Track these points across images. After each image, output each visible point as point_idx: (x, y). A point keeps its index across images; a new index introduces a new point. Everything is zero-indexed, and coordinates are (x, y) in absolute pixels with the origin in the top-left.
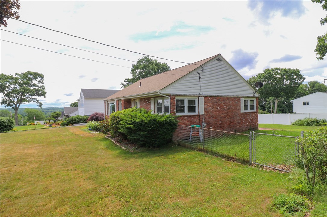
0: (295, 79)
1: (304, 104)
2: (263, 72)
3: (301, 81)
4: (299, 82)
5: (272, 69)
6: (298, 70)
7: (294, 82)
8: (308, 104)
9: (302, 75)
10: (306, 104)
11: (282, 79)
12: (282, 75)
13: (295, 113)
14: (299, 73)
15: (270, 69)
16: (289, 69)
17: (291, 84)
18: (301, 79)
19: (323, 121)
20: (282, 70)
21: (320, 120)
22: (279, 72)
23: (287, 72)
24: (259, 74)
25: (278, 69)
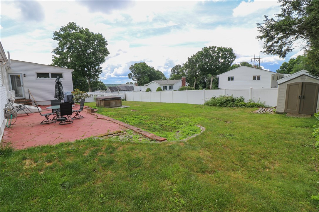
0: (228, 58)
1: (229, 79)
2: (202, 50)
3: (233, 59)
4: (232, 60)
5: (210, 47)
6: (231, 49)
7: (228, 60)
8: (232, 79)
9: (234, 54)
10: (231, 79)
11: (217, 58)
12: (218, 54)
13: (220, 89)
14: (232, 51)
15: (208, 47)
16: (224, 47)
17: (225, 62)
18: (233, 57)
19: (240, 100)
20: (218, 48)
21: (237, 98)
22: (216, 50)
23: (222, 50)
24: (198, 52)
25: (215, 47)
